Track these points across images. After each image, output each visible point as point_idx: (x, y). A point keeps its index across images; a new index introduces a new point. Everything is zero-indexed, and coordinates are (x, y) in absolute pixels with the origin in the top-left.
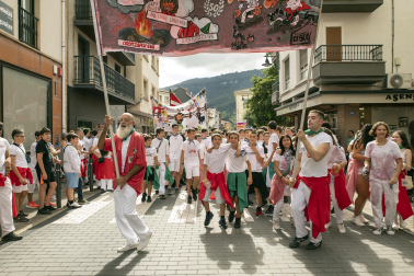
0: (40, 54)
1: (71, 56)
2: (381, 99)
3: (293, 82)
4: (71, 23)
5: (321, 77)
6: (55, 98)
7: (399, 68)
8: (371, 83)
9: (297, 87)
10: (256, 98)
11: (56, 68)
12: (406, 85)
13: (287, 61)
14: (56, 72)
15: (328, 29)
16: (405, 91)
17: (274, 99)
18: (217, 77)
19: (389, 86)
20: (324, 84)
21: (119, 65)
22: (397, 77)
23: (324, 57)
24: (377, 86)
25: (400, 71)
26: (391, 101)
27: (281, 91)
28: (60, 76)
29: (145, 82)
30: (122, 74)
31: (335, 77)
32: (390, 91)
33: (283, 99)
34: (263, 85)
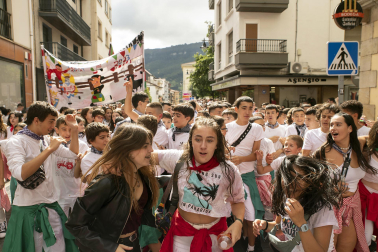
0: (14, 44)
1: (38, 42)
2: (284, 82)
3: (224, 64)
4: (36, 14)
5: (240, 64)
6: (27, 79)
7: (301, 58)
8: (279, 69)
9: (227, 68)
10: (198, 73)
11: (26, 54)
12: (304, 71)
13: (220, 46)
14: (27, 57)
15: (247, 25)
16: (302, 75)
17: (210, 77)
18: (167, 49)
19: (292, 72)
20: (244, 69)
21: (77, 45)
22: (297, 65)
23: (243, 48)
24: (283, 71)
25: (301, 60)
26: (292, 83)
27: (216, 71)
28: (30, 60)
30: (80, 55)
32: (291, 75)
33: (217, 77)
34: (204, 62)
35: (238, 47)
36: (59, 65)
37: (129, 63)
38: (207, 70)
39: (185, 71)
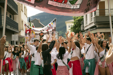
3: (89, 22)
5: (96, 22)
9: (90, 24)
17: (82, 29)
21: (11, 15)
23: (98, 14)
27: (85, 25)
29: (22, 21)
30: (12, 19)
31: (102, 22)
33: (85, 29)
34: (79, 20)
35: (95, 13)
36: (30, 29)
37: (53, 29)
38: (80, 25)
39: (68, 25)
